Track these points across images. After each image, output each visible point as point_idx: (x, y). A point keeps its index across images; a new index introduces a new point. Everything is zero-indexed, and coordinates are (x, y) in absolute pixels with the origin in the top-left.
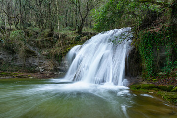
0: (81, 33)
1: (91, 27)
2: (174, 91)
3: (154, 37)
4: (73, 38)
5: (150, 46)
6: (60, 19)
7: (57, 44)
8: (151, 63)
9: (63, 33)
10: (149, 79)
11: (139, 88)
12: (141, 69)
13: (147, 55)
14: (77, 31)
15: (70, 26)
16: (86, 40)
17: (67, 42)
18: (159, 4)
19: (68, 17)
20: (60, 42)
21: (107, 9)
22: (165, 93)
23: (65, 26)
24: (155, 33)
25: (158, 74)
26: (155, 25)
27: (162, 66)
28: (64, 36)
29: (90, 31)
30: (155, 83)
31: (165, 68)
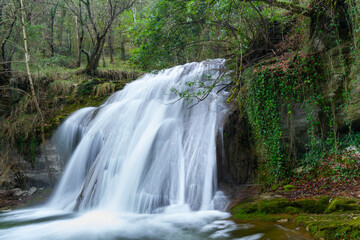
0: (96, 74)
1: (124, 58)
2: (332, 211)
3: (278, 83)
4: (72, 88)
5: (270, 103)
6: (30, 34)
7: (23, 105)
8: (276, 147)
9: (42, 73)
10: (274, 187)
11: (253, 211)
12: (256, 163)
13: (266, 125)
14: (83, 67)
15: (62, 53)
16: (110, 92)
17: (56, 98)
18: (283, 5)
19: (56, 29)
20: (32, 98)
21: (164, 11)
22: (314, 218)
23: (49, 52)
24: (279, 74)
25: (294, 170)
26: (279, 54)
27: (301, 151)
28: (45, 83)
29: (122, 67)
30: (288, 196)
31: (308, 157)
